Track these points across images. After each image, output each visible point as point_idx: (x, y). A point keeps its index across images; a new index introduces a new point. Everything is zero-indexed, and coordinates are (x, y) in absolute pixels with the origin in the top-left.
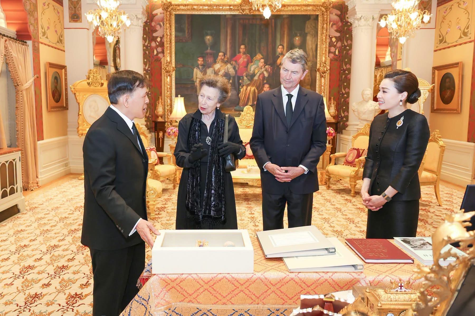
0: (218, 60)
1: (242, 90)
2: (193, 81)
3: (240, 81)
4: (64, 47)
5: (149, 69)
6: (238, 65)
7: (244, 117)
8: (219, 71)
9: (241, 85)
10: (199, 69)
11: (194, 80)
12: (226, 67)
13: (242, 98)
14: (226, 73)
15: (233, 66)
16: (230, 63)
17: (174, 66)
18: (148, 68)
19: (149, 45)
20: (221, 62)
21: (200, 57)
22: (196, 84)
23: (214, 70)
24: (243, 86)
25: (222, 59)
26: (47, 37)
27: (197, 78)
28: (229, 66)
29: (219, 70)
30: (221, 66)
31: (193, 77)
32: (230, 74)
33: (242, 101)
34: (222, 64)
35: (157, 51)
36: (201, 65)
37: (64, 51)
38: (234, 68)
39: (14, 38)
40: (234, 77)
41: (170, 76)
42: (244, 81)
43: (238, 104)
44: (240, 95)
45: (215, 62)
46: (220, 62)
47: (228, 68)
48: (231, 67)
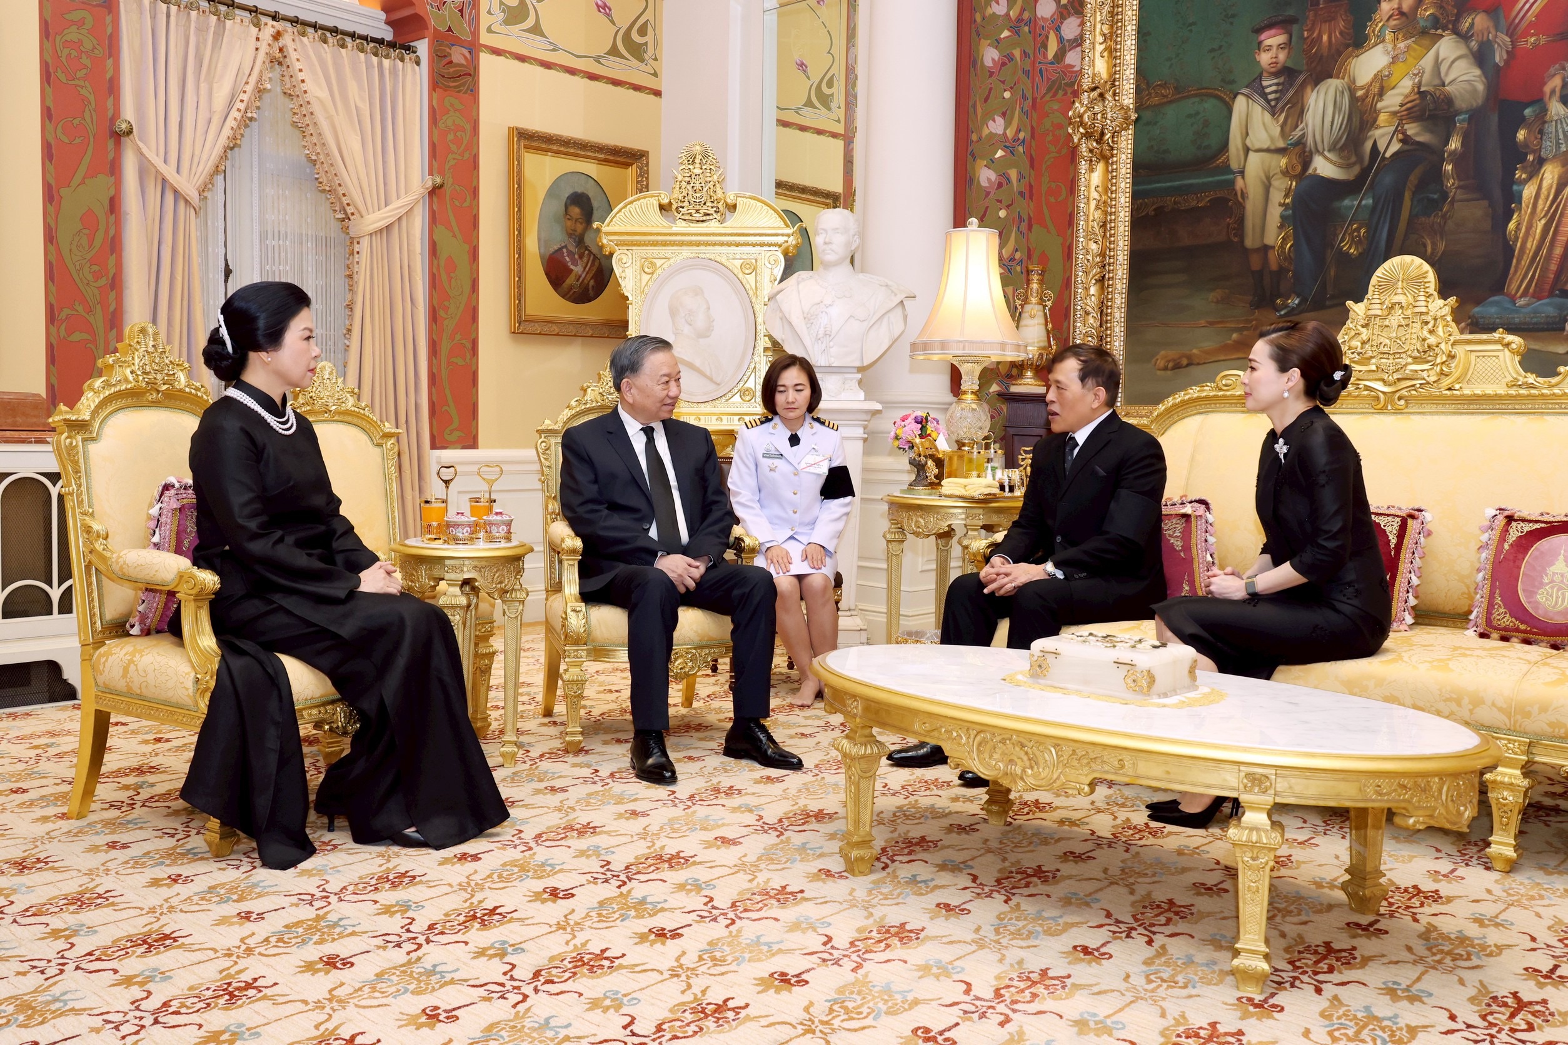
0: (1374, 28)
1: (1528, 192)
2: (1226, 168)
3: (1521, 135)
4: (655, 75)
5: (1022, 135)
6: (1511, 32)
7: (1365, 334)
8: (1381, 94)
9: (1523, 159)
10: (1264, 95)
11: (1234, 165)
12: (1427, 62)
13: (1532, 245)
14: (1422, 94)
15: (1474, 44)
16: (1456, 32)
17: (1128, 100)
18: (1019, 130)
19: (1026, 15)
20: (1396, 31)
21: (1269, 26)
22: (1239, 183)
23: (1352, 91)
24: (1541, 162)
25: (1402, 13)
26: (536, 30)
27: (1247, 150)
28: (1447, 47)
29: (1382, 84)
30: (1395, 60)
31: (1224, 146)
32: (1449, 100)
33: (1525, 262)
34: (1402, 45)
35: (1060, 39)
36: (1276, 75)
37: (658, 93)
38: (1481, 57)
39: (380, 42)
40: (1476, 116)
41: (1106, 157)
42: (1550, 129)
43: (1499, 286)
44: (1512, 225)
45: (1358, 41)
46: (1389, 36)
47: (1437, 64)
48: (1462, 50)
